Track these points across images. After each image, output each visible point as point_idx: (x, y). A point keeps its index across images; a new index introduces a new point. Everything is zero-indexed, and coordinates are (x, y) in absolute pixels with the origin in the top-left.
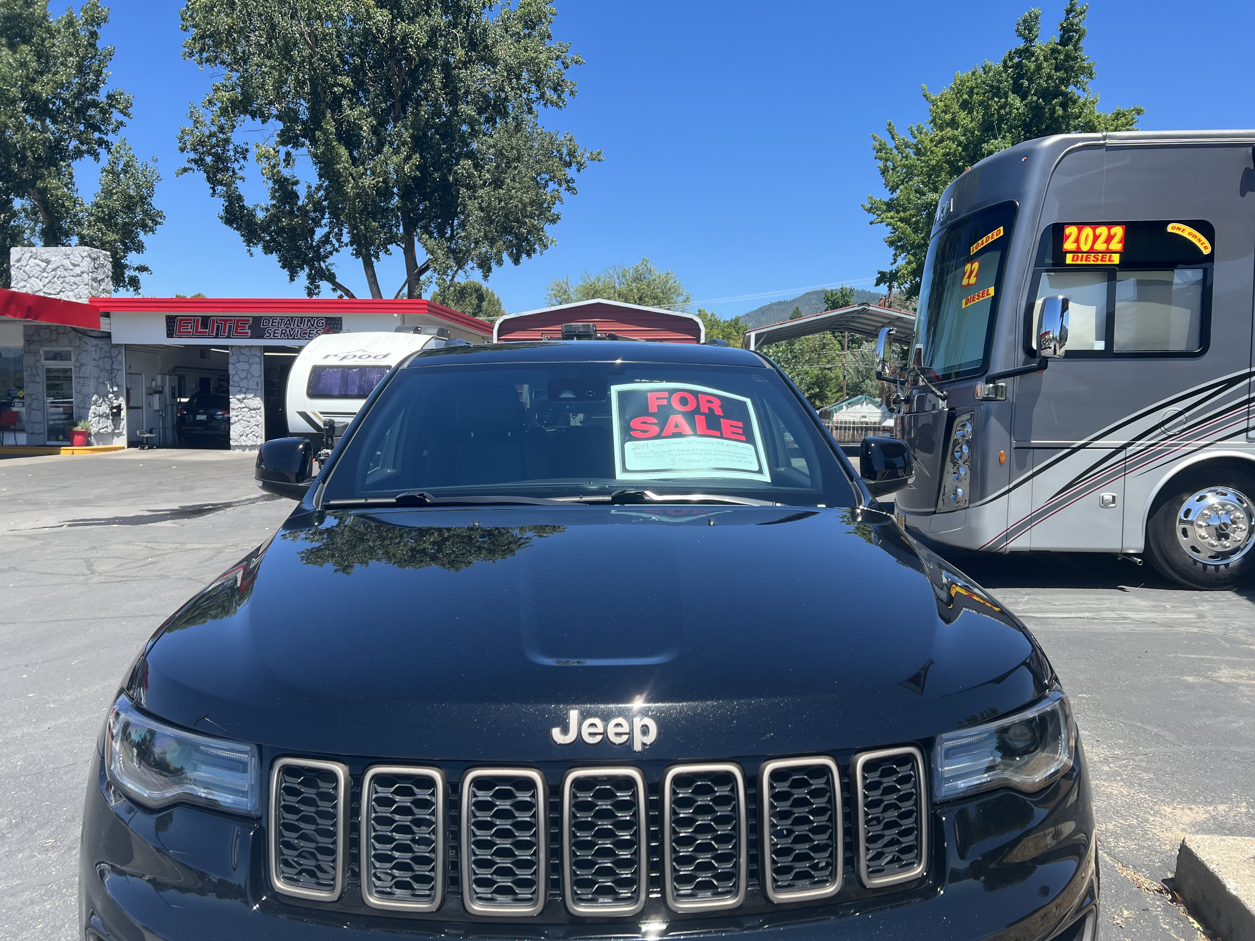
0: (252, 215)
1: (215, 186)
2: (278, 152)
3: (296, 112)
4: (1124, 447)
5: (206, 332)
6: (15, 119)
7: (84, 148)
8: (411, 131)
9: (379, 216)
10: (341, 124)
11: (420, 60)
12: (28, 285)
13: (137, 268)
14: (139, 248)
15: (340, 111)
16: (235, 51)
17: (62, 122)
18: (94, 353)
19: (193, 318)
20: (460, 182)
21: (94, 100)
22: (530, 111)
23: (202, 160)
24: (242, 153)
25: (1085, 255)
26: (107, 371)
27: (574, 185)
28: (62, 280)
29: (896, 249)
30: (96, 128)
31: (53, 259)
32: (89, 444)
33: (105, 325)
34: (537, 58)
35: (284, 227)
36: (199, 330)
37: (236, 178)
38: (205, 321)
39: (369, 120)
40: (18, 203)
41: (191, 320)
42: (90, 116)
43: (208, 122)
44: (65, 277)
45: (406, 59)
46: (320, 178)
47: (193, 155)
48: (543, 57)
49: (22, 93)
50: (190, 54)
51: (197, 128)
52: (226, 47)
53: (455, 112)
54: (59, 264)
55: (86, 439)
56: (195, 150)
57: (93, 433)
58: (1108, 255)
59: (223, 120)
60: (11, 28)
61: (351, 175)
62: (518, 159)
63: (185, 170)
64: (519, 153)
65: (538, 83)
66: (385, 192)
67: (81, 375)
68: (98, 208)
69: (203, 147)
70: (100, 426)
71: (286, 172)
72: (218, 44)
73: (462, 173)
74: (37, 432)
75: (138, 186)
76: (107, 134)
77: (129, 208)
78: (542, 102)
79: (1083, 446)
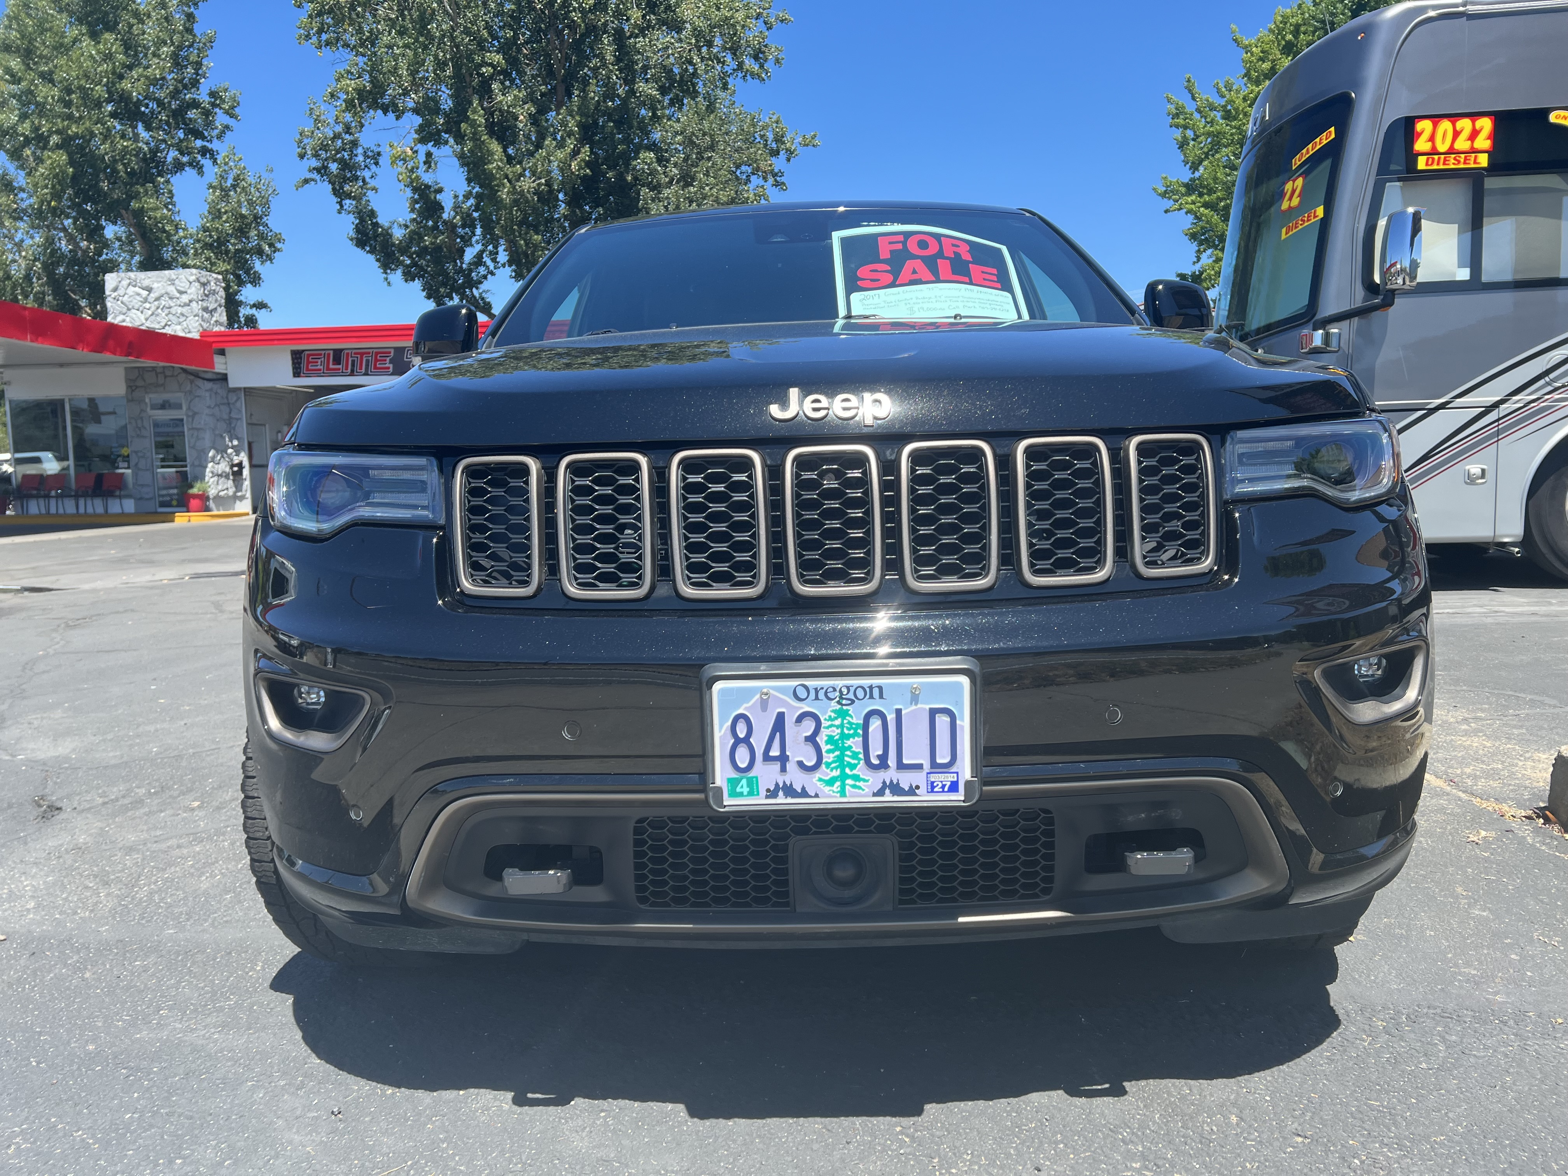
0: (388, 234)
1: (342, 200)
2: (416, 152)
3: (436, 102)
4: (1496, 405)
5: (339, 369)
6: (102, 125)
7: (185, 159)
8: (578, 118)
9: (542, 228)
10: (492, 114)
11: (587, 28)
12: (128, 319)
13: (254, 306)
14: (256, 280)
15: (490, 97)
16: (360, 31)
17: (159, 128)
18: (208, 398)
19: (323, 352)
20: (640, 181)
21: (194, 99)
22: (725, 87)
23: (325, 168)
24: (373, 158)
25: (1443, 156)
26: (224, 420)
27: (783, 179)
28: (167, 311)
29: (1201, 244)
30: (199, 135)
31: (155, 285)
32: (207, 509)
33: (220, 365)
34: (732, 17)
35: (426, 247)
36: (331, 366)
37: (367, 189)
38: (338, 355)
39: (526, 107)
40: (110, 231)
41: (321, 355)
42: (190, 119)
43: (331, 121)
44: (170, 308)
45: (568, 27)
46: (469, 183)
47: (315, 163)
48: (740, 16)
49: (109, 92)
50: (306, 36)
51: (318, 129)
52: (349, 25)
53: (632, 92)
54: (163, 292)
55: (203, 503)
56: (316, 156)
57: (211, 497)
58: (1473, 155)
59: (348, 117)
60: (91, 13)
61: (506, 177)
62: (712, 147)
63: (306, 181)
64: (713, 140)
65: (734, 50)
66: (547, 197)
67: (194, 426)
68: (204, 232)
69: (326, 152)
70: (220, 487)
71: (427, 178)
72: (339, 22)
73: (643, 169)
74: (147, 496)
75: (251, 203)
76: (211, 141)
77: (241, 232)
78: (740, 75)
79: (1442, 406)
